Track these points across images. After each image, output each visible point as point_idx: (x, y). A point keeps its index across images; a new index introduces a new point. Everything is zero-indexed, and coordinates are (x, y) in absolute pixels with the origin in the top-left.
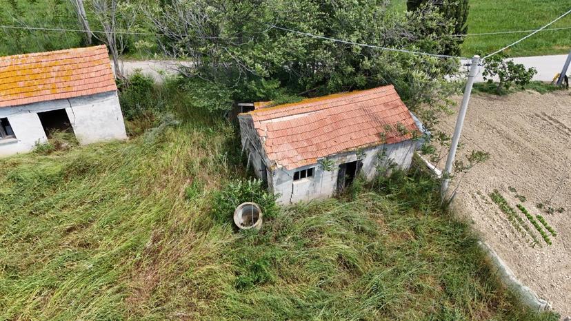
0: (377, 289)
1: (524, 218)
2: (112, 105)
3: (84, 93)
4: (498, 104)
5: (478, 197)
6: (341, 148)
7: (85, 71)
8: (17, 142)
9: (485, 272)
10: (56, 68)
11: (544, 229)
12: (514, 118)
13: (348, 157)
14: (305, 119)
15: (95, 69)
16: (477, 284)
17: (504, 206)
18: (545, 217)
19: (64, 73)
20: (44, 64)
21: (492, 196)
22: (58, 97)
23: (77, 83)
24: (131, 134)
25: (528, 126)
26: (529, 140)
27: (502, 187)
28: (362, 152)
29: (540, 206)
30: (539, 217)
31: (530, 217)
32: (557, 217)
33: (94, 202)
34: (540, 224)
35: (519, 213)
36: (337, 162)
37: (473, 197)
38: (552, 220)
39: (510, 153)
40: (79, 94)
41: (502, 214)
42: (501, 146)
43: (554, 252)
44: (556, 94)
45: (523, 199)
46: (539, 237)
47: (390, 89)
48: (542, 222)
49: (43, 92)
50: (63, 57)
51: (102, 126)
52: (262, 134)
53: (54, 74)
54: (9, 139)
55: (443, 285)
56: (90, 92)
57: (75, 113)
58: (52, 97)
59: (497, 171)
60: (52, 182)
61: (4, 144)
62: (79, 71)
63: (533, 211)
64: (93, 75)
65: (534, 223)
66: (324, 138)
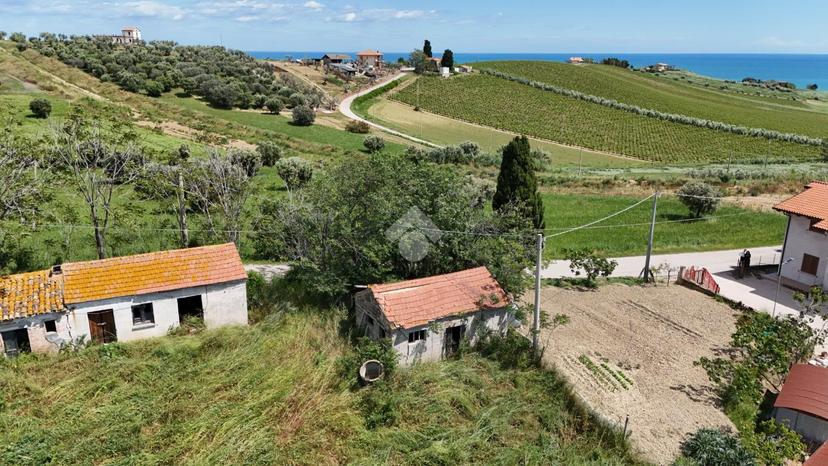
0: (486, 423)
1: (607, 372)
2: (240, 293)
3: (220, 281)
4: (589, 294)
5: (569, 360)
6: (447, 313)
7: (218, 263)
8: (153, 327)
9: (571, 404)
10: (194, 262)
11: (623, 380)
12: (602, 304)
13: (453, 321)
14: (415, 291)
15: (227, 261)
16: (566, 415)
17: (590, 365)
18: (624, 372)
19: (201, 265)
20: (183, 258)
21: (581, 358)
22: (198, 284)
23: (212, 272)
24: (253, 320)
25: (614, 310)
26: (615, 320)
27: (589, 353)
28: (464, 316)
29: (620, 365)
30: (620, 372)
31: (611, 372)
32: (635, 372)
33: (232, 370)
34: (619, 377)
35: (603, 370)
36: (445, 326)
37: (565, 360)
38: (631, 374)
39: (597, 329)
40: (216, 281)
41: (588, 371)
42: (590, 325)
43: (630, 395)
44: (644, 286)
45: (607, 361)
46: (618, 385)
47: (483, 269)
48: (622, 375)
49: (185, 280)
50: (199, 252)
51: (229, 311)
52: (381, 302)
53: (193, 266)
54: (148, 324)
55: (540, 420)
56: (225, 280)
57: (209, 300)
58: (194, 284)
59: (585, 342)
60: (194, 355)
61: (144, 328)
62: (214, 264)
63: (614, 368)
64: (226, 266)
65: (615, 376)
66: (433, 305)
